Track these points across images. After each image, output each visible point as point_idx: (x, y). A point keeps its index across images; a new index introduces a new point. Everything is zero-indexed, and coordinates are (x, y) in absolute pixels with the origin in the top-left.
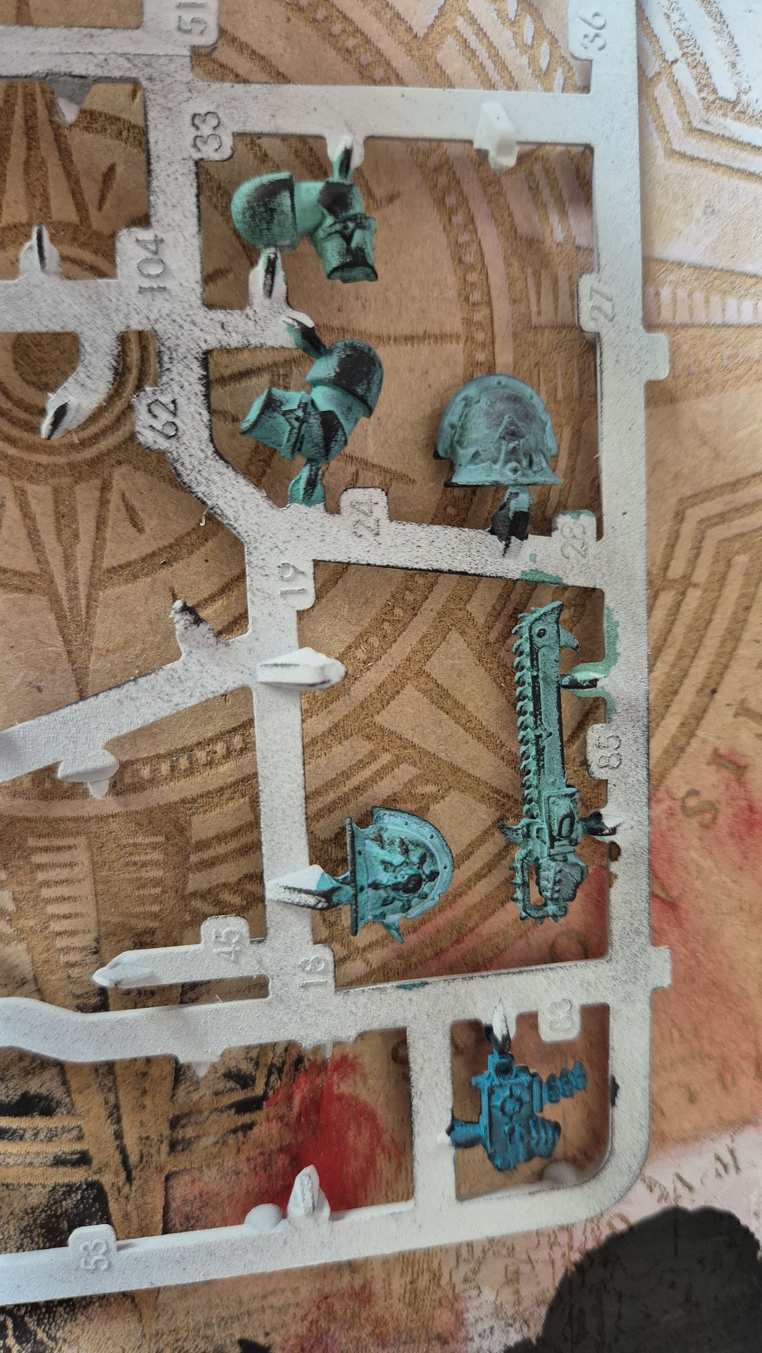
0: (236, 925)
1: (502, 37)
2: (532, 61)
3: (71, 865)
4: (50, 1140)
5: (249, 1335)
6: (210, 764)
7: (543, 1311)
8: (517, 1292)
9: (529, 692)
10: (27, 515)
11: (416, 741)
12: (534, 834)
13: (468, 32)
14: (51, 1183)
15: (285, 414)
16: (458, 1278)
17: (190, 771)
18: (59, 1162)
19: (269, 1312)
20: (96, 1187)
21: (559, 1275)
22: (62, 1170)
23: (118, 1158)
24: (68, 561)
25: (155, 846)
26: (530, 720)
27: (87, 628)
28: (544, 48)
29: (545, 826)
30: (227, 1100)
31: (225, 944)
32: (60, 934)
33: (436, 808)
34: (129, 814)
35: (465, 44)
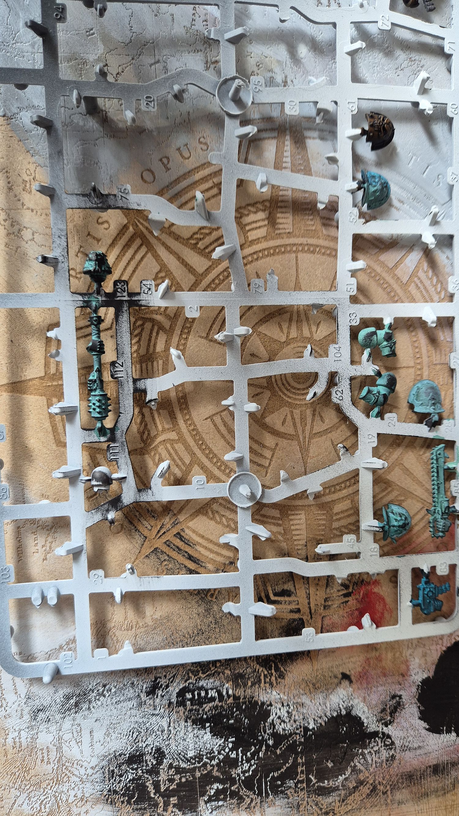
0: (353, 537)
1: (427, 283)
2: (436, 289)
3: (300, 519)
4: (289, 604)
5: (344, 671)
6: (340, 490)
7: (434, 667)
8: (426, 660)
9: (435, 470)
10: (293, 418)
11: (399, 484)
12: (436, 512)
13: (418, 282)
14: (288, 618)
15: (373, 394)
16: (408, 654)
17: (334, 492)
18: (292, 611)
19: (351, 663)
20: (302, 620)
21: (439, 655)
22: (292, 614)
23: (308, 611)
24: (303, 431)
25: (324, 514)
26: (435, 478)
27: (307, 450)
28: (439, 286)
29: (440, 509)
30: (341, 593)
31: (350, 542)
32: (295, 540)
33: (404, 504)
34: (317, 504)
35: (417, 285)
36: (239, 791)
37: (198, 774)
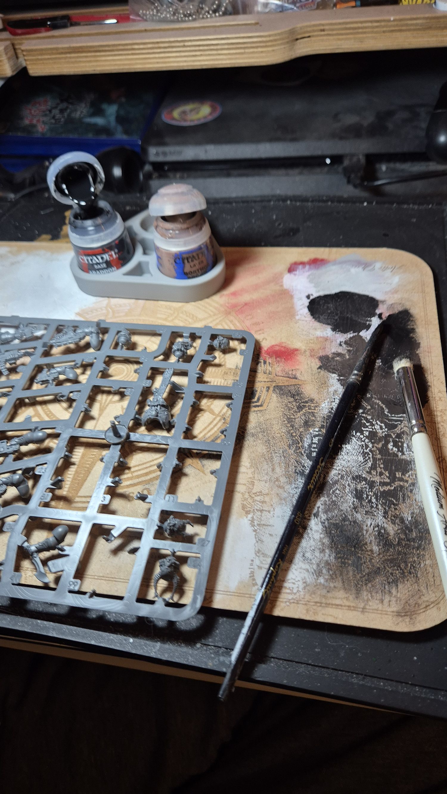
36: (397, 433)
37: (379, 456)
